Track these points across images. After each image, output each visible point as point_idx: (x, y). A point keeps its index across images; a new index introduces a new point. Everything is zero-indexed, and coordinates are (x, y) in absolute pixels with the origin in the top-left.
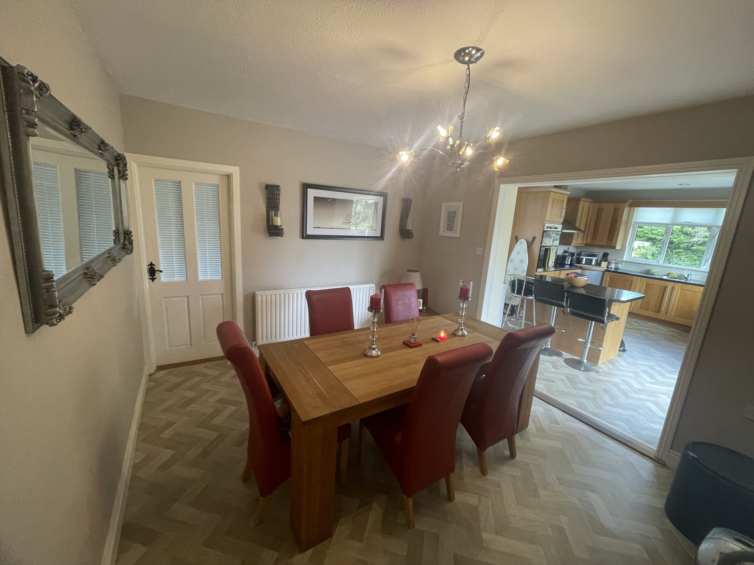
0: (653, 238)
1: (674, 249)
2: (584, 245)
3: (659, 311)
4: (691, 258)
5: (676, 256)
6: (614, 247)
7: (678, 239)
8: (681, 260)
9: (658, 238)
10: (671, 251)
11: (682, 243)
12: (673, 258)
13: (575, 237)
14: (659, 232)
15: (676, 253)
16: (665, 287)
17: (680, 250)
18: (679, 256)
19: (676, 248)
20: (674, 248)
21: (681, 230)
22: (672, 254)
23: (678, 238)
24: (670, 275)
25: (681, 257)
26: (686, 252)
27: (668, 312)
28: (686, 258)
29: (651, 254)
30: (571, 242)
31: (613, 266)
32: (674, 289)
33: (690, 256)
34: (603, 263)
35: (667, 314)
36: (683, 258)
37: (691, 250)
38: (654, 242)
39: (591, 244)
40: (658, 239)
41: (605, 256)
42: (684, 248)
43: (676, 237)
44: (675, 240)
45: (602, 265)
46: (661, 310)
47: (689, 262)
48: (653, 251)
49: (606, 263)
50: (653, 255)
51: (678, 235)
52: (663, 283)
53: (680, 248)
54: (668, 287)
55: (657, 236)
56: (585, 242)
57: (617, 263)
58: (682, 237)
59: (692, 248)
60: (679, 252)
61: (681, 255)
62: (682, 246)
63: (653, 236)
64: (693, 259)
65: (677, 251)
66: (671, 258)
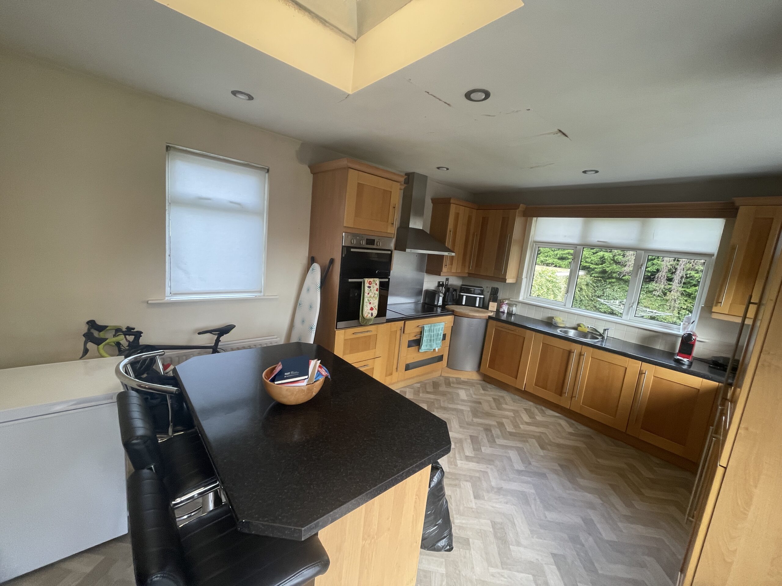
0: (587, 267)
1: (608, 279)
2: (467, 275)
3: (561, 394)
4: (623, 289)
5: (609, 286)
6: (504, 280)
7: (610, 268)
8: (614, 290)
9: (592, 266)
10: (605, 281)
11: (614, 273)
12: (607, 288)
13: (446, 262)
14: (592, 260)
15: (610, 283)
16: (570, 352)
17: (613, 280)
18: (613, 286)
19: (609, 278)
20: (607, 277)
21: (613, 259)
22: (605, 285)
23: (611, 266)
24: (579, 328)
25: (614, 287)
26: (619, 282)
27: (574, 395)
28: (619, 288)
29: (585, 284)
30: (441, 270)
31: (505, 308)
32: (582, 357)
33: (622, 287)
34: (491, 303)
35: (573, 398)
36: (616, 288)
37: (623, 280)
38: (589, 271)
39: (475, 274)
40: (592, 268)
41: (494, 293)
42: (616, 278)
43: (608, 266)
44: (608, 269)
45: (490, 308)
46: (564, 391)
47: (622, 293)
48: (587, 281)
49: (495, 304)
50: (587, 285)
51: (610, 264)
52: (566, 345)
53: (613, 278)
54: (574, 352)
55: (591, 264)
56: (467, 271)
57: (510, 305)
58: (615, 266)
59: (624, 278)
60: (612, 282)
61: (614, 286)
62: (614, 275)
63: (587, 265)
64: (625, 290)
65: (610, 281)
66: (605, 288)
